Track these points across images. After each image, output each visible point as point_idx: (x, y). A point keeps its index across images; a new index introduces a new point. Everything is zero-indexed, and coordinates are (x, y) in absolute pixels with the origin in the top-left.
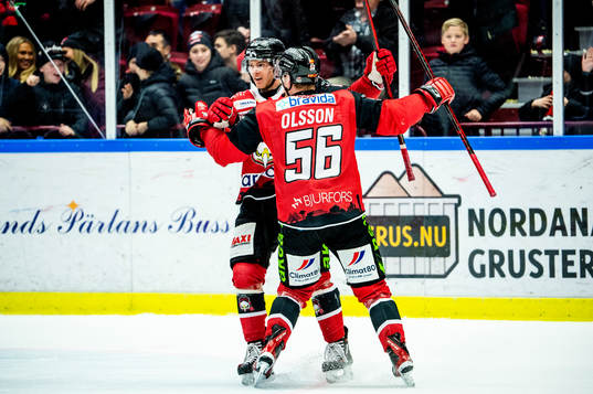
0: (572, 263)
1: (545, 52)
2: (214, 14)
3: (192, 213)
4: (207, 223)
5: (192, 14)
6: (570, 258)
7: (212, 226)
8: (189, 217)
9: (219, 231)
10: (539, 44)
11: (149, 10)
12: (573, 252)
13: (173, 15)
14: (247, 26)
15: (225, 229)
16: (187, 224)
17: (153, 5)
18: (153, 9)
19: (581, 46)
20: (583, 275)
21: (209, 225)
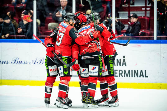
0: (117, 73)
1: (110, 18)
2: (24, 6)
3: (17, 59)
4: (22, 61)
5: (18, 6)
6: (116, 72)
7: (23, 62)
8: (17, 60)
9: (25, 64)
10: (109, 16)
11: (7, 5)
12: (117, 70)
13: (13, 7)
14: (33, 10)
15: (26, 63)
16: (16, 62)
17: (8, 4)
18: (8, 5)
19: (120, 16)
20: (120, 76)
21: (22, 62)
